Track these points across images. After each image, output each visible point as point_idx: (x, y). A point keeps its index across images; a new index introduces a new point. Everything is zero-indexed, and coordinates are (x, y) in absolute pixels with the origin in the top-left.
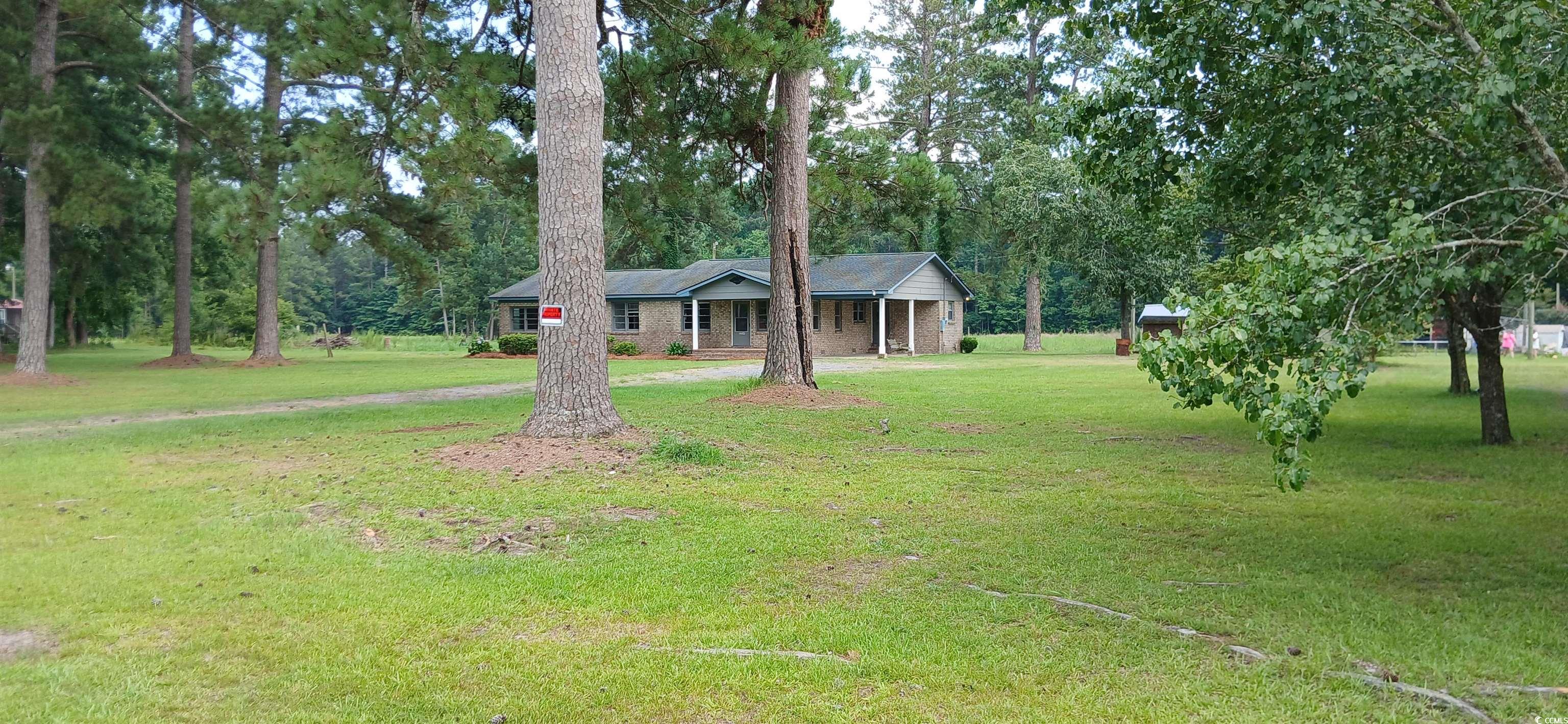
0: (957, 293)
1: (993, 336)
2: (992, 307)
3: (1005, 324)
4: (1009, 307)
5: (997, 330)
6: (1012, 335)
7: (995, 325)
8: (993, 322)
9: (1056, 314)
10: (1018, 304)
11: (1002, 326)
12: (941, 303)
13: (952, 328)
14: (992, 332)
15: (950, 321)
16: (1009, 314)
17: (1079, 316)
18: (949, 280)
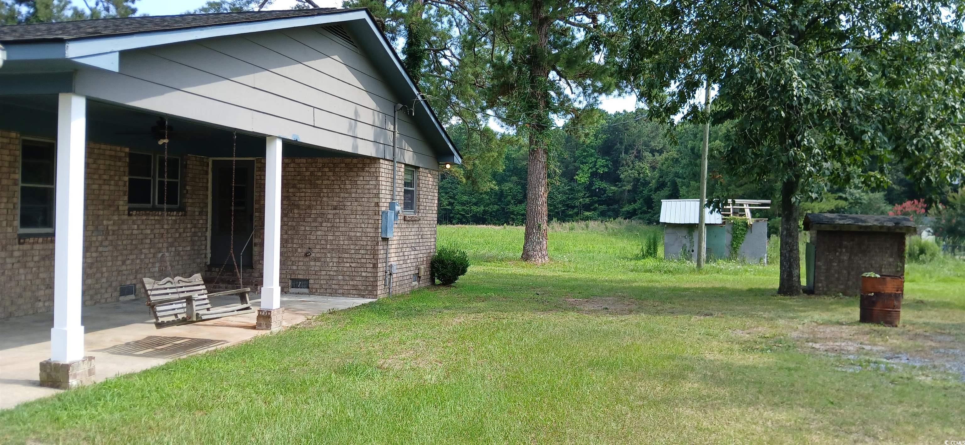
0: (424, 149)
1: (452, 226)
2: (450, 204)
3: (461, 217)
4: (463, 204)
5: (454, 221)
6: (467, 226)
7: (453, 217)
8: (452, 215)
9: (498, 210)
10: (470, 202)
11: (458, 218)
12: (384, 167)
13: (412, 231)
14: (451, 223)
15: (410, 214)
16: (464, 210)
17: (515, 213)
18: (406, 111)
